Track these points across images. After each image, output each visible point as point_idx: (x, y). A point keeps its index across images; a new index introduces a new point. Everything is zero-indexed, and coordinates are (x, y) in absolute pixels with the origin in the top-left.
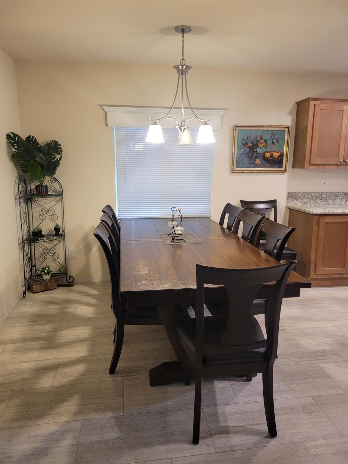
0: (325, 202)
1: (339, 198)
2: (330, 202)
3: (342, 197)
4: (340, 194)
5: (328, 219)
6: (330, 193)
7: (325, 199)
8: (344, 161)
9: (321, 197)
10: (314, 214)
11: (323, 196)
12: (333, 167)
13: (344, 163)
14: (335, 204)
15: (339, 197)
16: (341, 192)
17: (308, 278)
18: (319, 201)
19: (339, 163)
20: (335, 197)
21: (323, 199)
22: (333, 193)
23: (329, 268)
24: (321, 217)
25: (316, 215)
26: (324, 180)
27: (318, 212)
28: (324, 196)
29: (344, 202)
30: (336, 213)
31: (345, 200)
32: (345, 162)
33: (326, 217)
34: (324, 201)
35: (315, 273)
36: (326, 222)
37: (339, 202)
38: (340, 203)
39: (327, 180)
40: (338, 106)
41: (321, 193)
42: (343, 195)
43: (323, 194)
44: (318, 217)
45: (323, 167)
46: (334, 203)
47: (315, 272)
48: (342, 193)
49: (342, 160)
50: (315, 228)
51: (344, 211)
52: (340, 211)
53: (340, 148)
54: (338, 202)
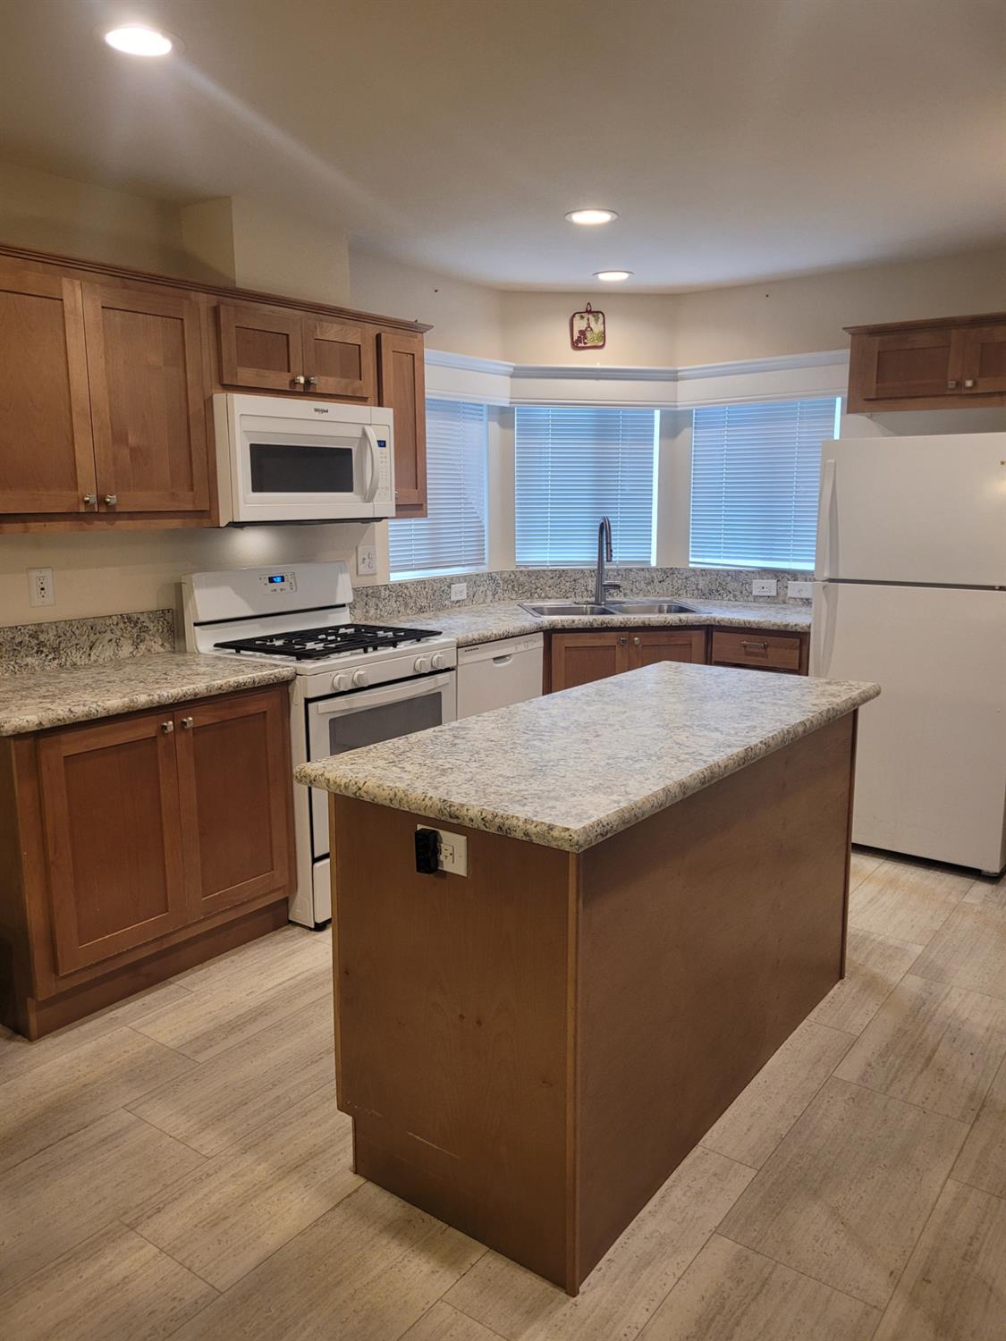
0: (56, 661)
1: (108, 638)
2: (76, 657)
3: (119, 633)
4: (108, 622)
5: (72, 745)
6: (69, 622)
7: (56, 650)
8: (101, 500)
9: (36, 641)
10: (10, 733)
11: (42, 637)
12: (60, 526)
13: (103, 510)
14: (96, 661)
15: (108, 636)
16: (110, 617)
17: (29, 999)
18: (29, 660)
19: (82, 509)
20: (93, 638)
21: (45, 650)
22: (82, 621)
23: (108, 933)
24: (42, 740)
25: (20, 736)
26: (35, 574)
27: (25, 724)
28: (49, 637)
29: (126, 650)
30: (104, 714)
31: (131, 642)
32: (107, 503)
33: (64, 737)
34: (50, 657)
35: (56, 970)
36: (65, 757)
37: (109, 653)
38: (115, 654)
39: (47, 573)
40: (34, 277)
41: (33, 627)
42: (122, 625)
43: (42, 632)
44: (28, 742)
45: (18, 527)
46: (93, 658)
47: (54, 967)
48: (114, 618)
49: (91, 498)
50: (23, 793)
51: (132, 701)
52: (114, 702)
53: (76, 447)
54: (107, 654)
